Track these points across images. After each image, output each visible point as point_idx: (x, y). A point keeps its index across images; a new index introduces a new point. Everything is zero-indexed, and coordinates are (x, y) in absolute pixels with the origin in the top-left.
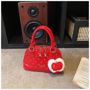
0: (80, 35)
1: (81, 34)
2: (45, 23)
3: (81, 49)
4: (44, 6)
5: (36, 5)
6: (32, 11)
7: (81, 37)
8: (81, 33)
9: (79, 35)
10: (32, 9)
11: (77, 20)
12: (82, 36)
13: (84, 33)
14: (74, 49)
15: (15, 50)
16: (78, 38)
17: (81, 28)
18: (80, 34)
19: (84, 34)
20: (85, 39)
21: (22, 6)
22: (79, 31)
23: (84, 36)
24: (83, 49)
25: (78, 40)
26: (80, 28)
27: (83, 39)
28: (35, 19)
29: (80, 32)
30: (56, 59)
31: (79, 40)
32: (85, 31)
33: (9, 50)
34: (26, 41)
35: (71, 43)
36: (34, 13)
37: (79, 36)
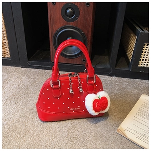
0: (144, 57)
2: (88, 32)
4: (88, 4)
6: (68, 11)
7: (146, 60)
8: (147, 54)
9: (142, 56)
10: (69, 8)
11: (141, 31)
12: (148, 59)
16: (141, 63)
17: (148, 45)
18: (145, 55)
25: (140, 66)
26: (145, 45)
28: (72, 24)
29: (145, 52)
31: (143, 66)
35: (128, 69)
36: (72, 15)
37: (142, 59)
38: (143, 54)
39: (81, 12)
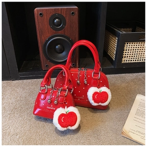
1: (127, 53)
3: (127, 74)
4: (73, 13)
5: (61, 12)
6: (55, 21)
7: (127, 57)
8: (127, 51)
9: (124, 54)
10: (56, 18)
11: (121, 33)
12: (129, 55)
13: (132, 51)
14: (117, 75)
15: (29, 81)
16: (123, 60)
17: (127, 44)
19: (132, 53)
20: (133, 59)
21: (41, 14)
22: (125, 49)
23: (131, 55)
24: (131, 75)
25: (123, 62)
26: (125, 44)
27: (130, 60)
28: (60, 32)
30: (100, 88)
31: (125, 62)
32: (132, 49)
33: (21, 81)
34: (47, 66)
36: (59, 24)
37: (124, 56)
38: (125, 51)
39: (67, 21)
